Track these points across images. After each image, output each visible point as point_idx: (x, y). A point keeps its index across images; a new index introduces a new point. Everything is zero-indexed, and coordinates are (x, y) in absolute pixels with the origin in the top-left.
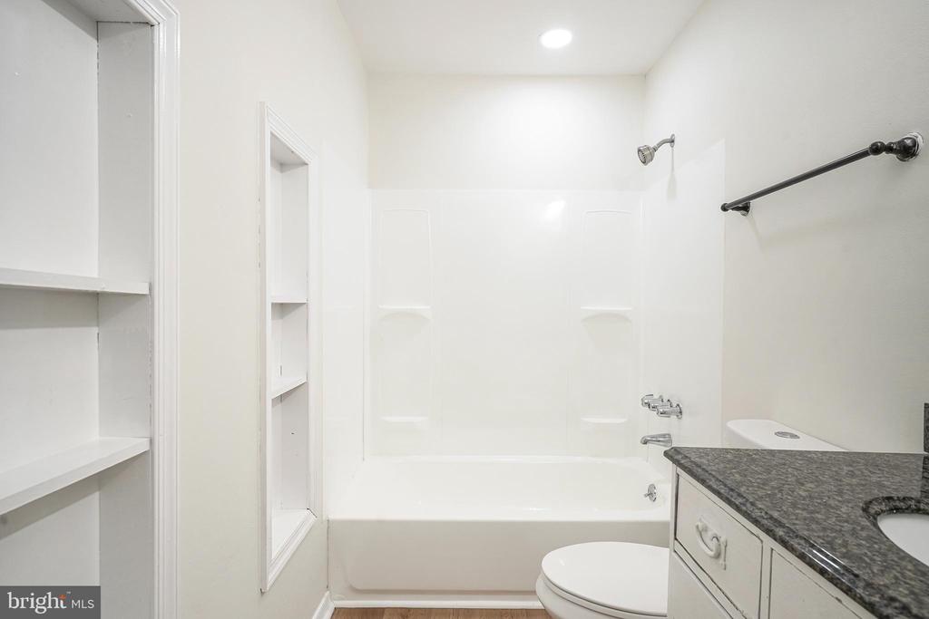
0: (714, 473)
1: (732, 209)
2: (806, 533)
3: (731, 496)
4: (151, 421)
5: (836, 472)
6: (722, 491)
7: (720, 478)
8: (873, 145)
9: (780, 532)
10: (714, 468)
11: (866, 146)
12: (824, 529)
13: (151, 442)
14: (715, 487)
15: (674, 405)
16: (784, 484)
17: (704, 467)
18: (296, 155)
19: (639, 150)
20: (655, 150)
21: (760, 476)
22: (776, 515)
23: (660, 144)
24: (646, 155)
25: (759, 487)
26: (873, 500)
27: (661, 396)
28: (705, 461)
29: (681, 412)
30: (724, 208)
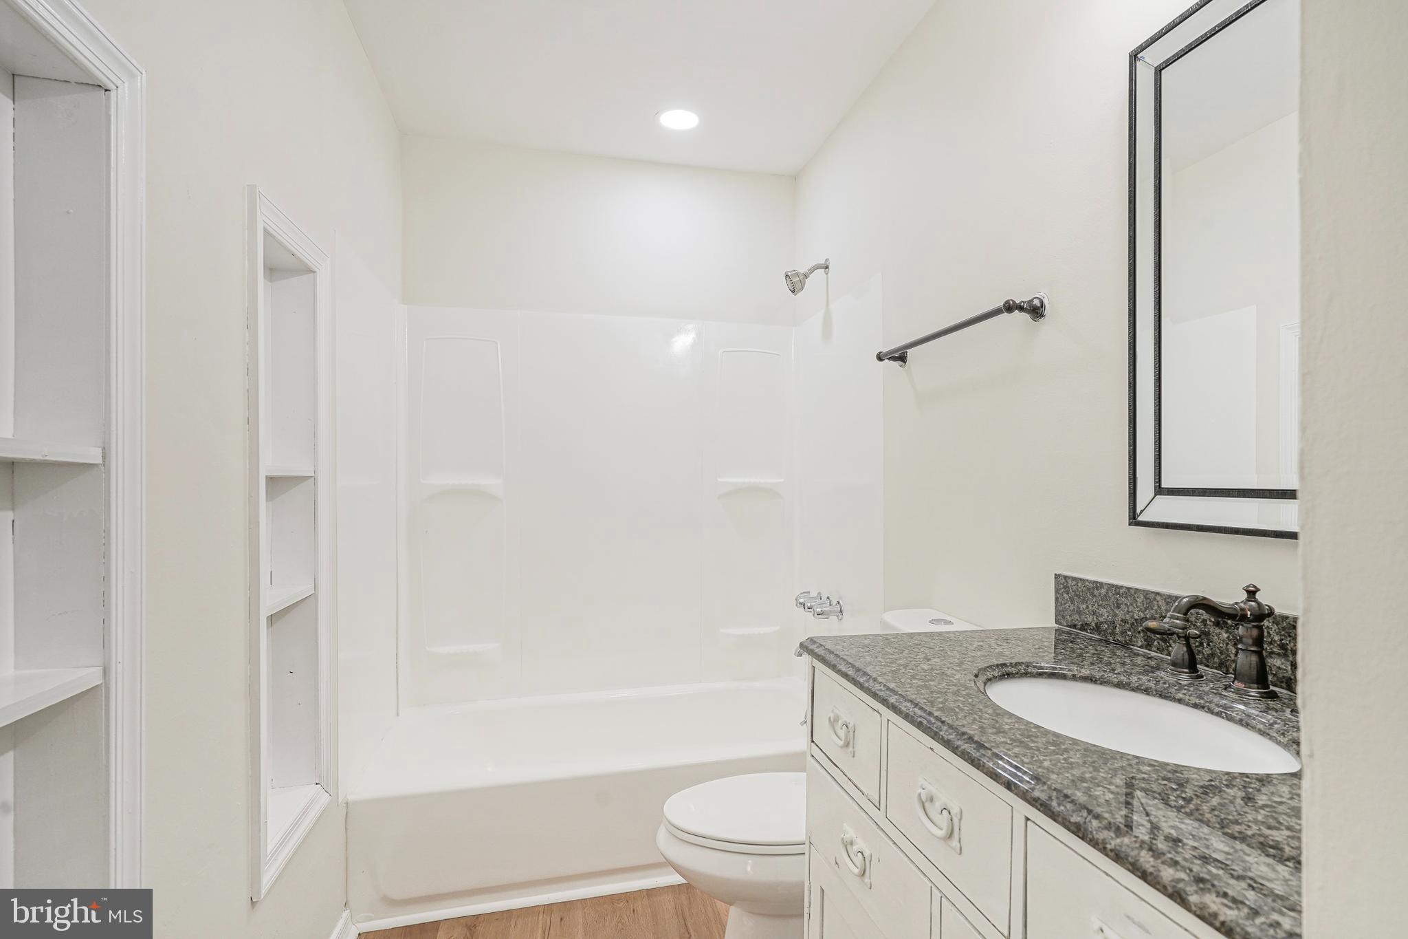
0: (845, 657)
1: (888, 359)
2: (914, 697)
3: (857, 678)
4: (105, 643)
5: (966, 647)
6: (850, 673)
7: (850, 661)
8: (1007, 302)
9: (893, 700)
10: (847, 653)
11: (1000, 303)
12: (932, 692)
13: (106, 672)
14: (844, 670)
15: (834, 603)
16: (911, 661)
17: (837, 653)
18: (298, 258)
19: (787, 276)
20: (806, 276)
21: (890, 657)
22: (892, 686)
23: (813, 270)
24: (795, 283)
25: (885, 665)
26: (988, 667)
27: (819, 593)
28: (839, 648)
29: (841, 612)
30: (880, 358)
